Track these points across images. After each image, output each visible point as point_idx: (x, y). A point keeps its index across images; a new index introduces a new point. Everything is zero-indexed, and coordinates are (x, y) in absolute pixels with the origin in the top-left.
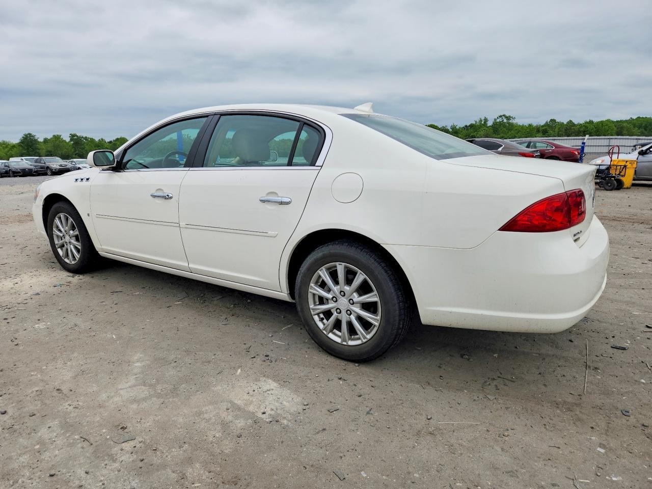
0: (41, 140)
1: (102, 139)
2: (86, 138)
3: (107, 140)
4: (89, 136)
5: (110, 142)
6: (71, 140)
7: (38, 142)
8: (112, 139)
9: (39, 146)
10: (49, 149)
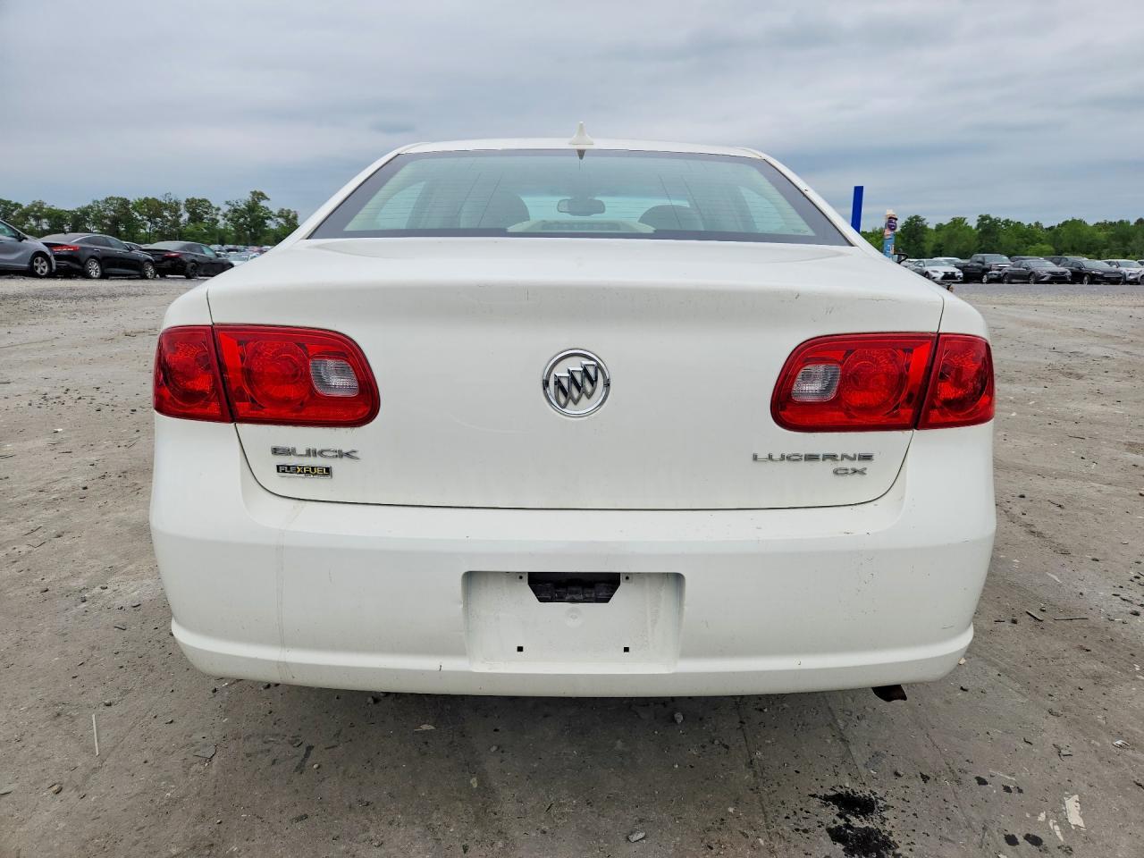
0: (932, 226)
1: (1037, 224)
2: (1007, 222)
3: (1046, 226)
4: (1014, 218)
5: (1051, 228)
6: (979, 226)
7: (927, 230)
8: (1055, 224)
9: (926, 237)
10: (940, 241)
